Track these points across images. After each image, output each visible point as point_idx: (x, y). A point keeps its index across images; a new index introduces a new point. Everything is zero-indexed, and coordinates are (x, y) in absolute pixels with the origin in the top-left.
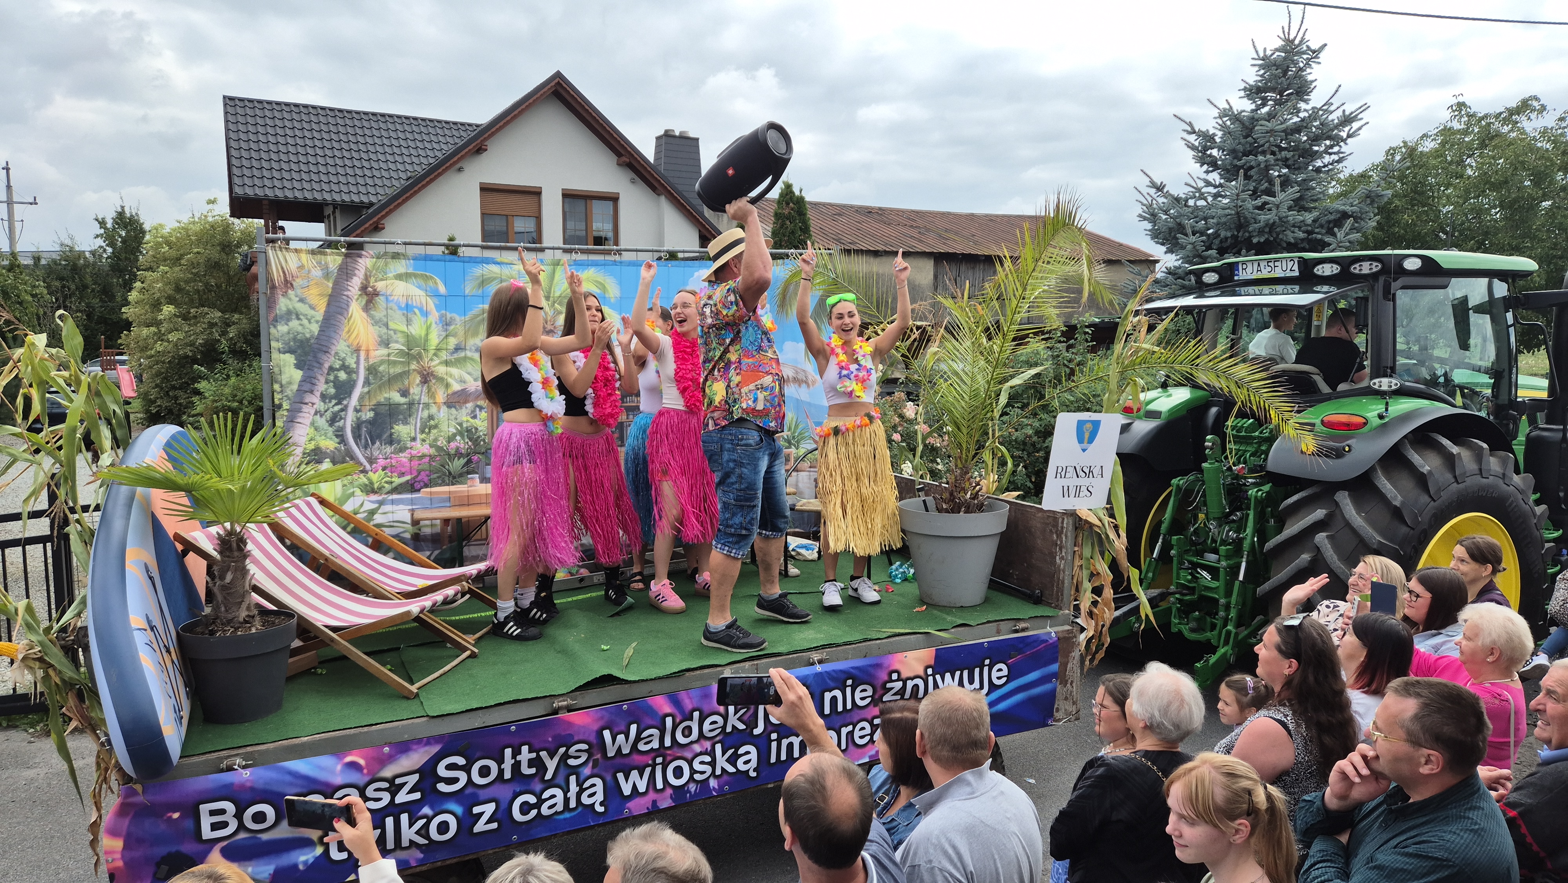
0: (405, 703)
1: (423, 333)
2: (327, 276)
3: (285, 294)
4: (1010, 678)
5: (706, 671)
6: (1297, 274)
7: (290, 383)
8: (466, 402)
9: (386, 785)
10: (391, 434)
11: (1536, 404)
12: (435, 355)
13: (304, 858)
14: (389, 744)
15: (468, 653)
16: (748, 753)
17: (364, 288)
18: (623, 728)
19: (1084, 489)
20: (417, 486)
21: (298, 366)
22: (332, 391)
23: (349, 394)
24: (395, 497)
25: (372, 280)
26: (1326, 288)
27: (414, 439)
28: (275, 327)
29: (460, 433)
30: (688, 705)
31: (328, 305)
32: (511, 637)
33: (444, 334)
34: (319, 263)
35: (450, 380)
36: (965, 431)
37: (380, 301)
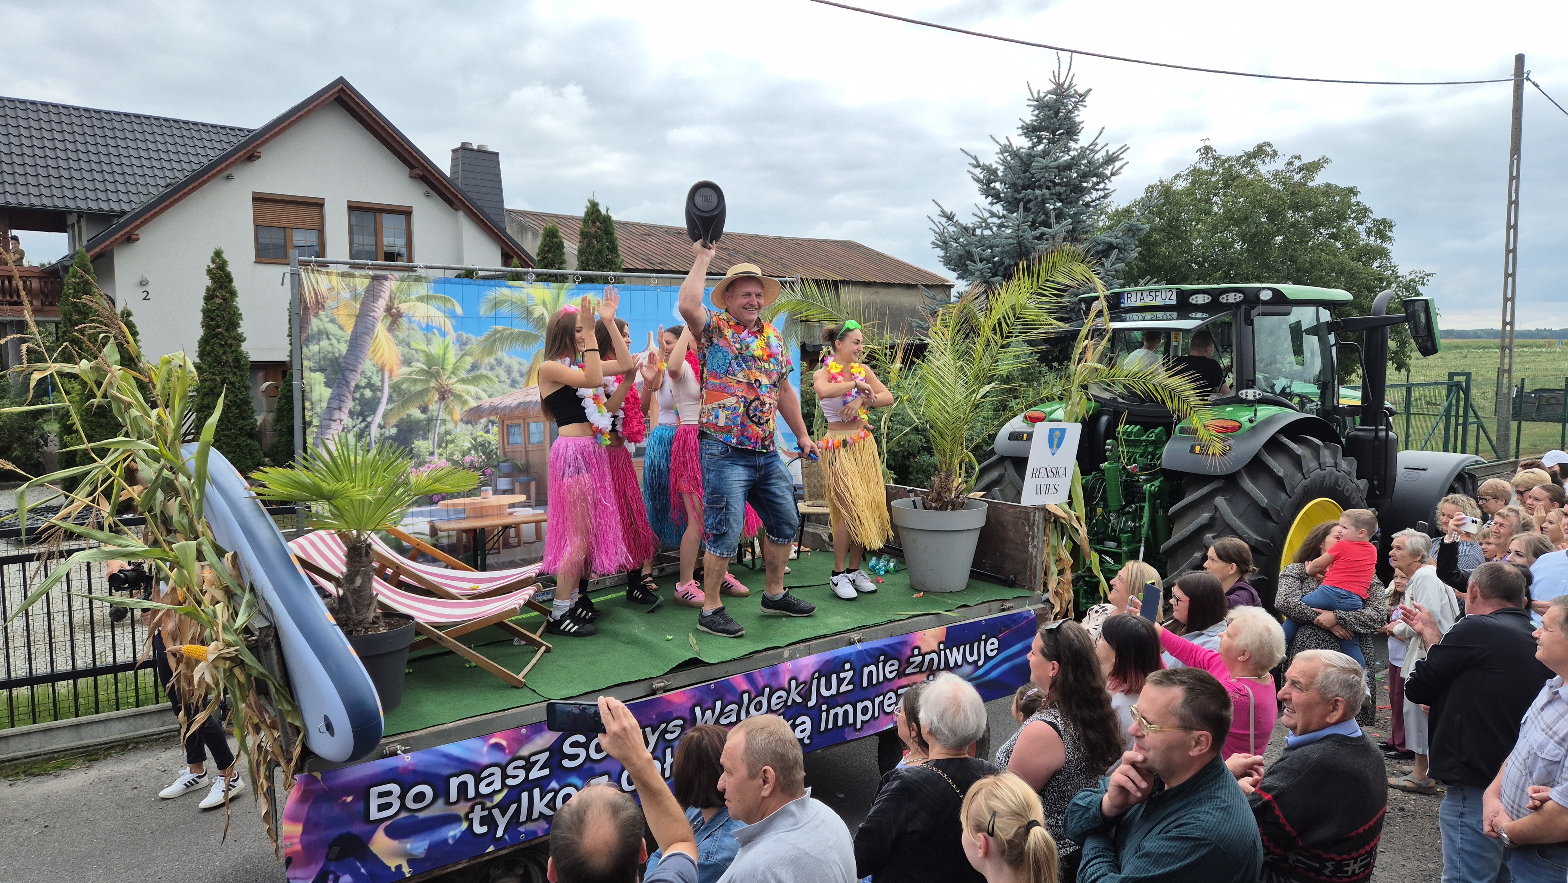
0: (517, 692)
1: (441, 353)
2: (355, 298)
3: (316, 315)
4: (1000, 650)
5: (770, 652)
6: (1174, 302)
7: (320, 401)
8: (481, 417)
9: (522, 763)
10: (412, 449)
11: (1352, 410)
12: (453, 373)
13: (453, 832)
14: (526, 726)
15: (543, 648)
16: (804, 723)
17: (388, 310)
18: (710, 705)
19: (1052, 487)
20: (435, 498)
21: (327, 385)
22: (358, 408)
23: (373, 411)
24: (415, 509)
25: (396, 302)
26: (1199, 315)
27: (432, 454)
28: (307, 346)
29: (475, 447)
30: (761, 682)
31: (356, 325)
32: (569, 634)
33: (461, 353)
34: (348, 285)
35: (467, 397)
36: (949, 439)
37: (404, 321)
